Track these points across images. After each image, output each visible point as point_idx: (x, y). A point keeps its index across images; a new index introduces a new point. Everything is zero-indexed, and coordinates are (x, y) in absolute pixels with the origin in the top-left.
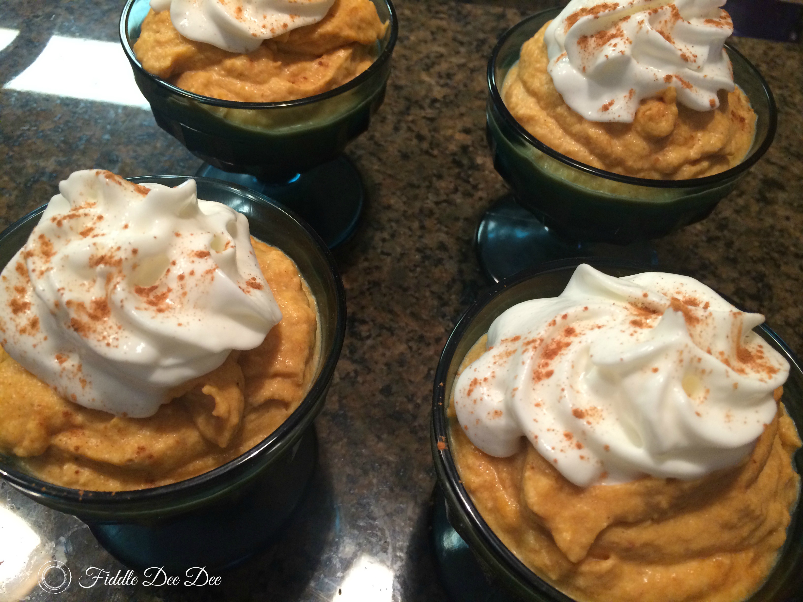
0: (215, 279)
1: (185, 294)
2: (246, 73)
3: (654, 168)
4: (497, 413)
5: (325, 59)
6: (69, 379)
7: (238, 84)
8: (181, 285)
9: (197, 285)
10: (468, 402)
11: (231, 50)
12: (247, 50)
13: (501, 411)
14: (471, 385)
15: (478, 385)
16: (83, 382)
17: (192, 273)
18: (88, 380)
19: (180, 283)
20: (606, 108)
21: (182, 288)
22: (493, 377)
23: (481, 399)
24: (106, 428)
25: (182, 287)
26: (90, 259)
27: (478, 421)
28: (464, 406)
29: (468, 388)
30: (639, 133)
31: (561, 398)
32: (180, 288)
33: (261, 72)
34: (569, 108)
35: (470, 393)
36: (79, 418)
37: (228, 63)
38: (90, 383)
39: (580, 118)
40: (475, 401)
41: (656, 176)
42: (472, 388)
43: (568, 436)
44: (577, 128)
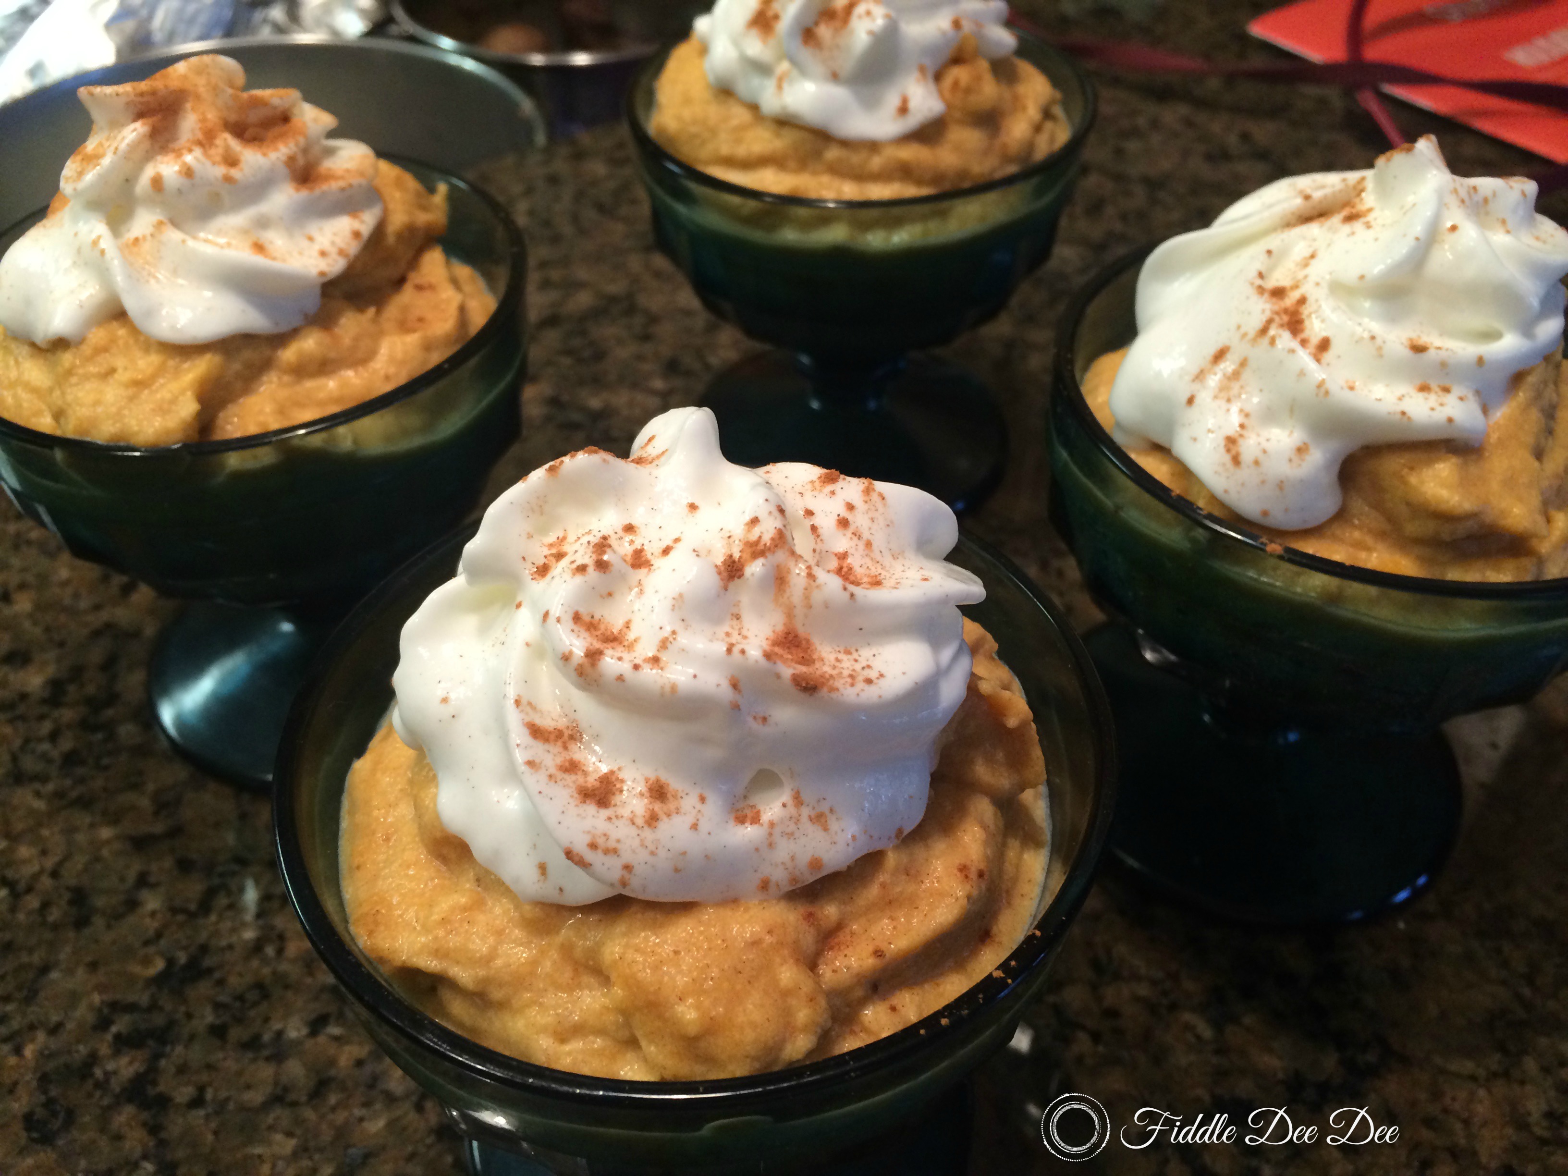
0: (885, 495)
1: (869, 544)
2: (332, 355)
3: (1007, 159)
4: (1301, 450)
5: (414, 278)
6: (790, 835)
7: (331, 384)
8: (854, 534)
9: (873, 520)
10: (1246, 473)
11: (283, 328)
12: (306, 316)
13: (1305, 443)
14: (1228, 451)
15: (1241, 441)
16: (819, 819)
17: (850, 507)
18: (824, 807)
19: (849, 533)
20: (903, 110)
21: (860, 538)
22: (1247, 415)
23: (1265, 452)
24: (883, 886)
25: (857, 535)
26: (719, 573)
27: (1281, 485)
28: (1243, 484)
29: (1227, 458)
30: (962, 122)
31: (1380, 348)
32: (855, 539)
33: (357, 339)
34: (846, 143)
35: (1236, 460)
36: (831, 911)
37: (289, 354)
38: (831, 810)
39: (873, 146)
40: (1257, 463)
41: (1012, 169)
42: (1233, 452)
43: (1424, 388)
44: (876, 162)
